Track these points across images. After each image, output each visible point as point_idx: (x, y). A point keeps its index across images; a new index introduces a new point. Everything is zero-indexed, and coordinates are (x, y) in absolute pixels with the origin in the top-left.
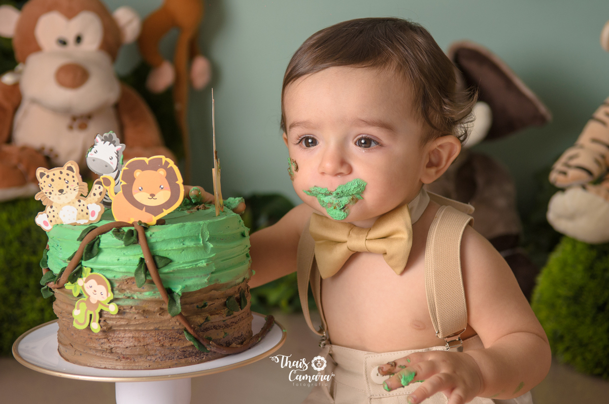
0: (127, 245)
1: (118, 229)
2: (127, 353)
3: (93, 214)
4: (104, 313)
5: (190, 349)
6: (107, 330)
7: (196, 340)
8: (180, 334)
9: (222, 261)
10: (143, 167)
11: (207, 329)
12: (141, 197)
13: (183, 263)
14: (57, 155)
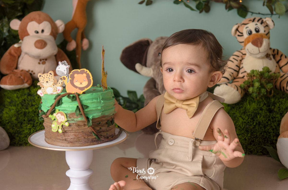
0: (72, 101)
1: (69, 95)
2: (72, 141)
3: (59, 90)
4: (63, 126)
5: (94, 139)
6: (64, 132)
7: (97, 135)
8: (91, 134)
9: (106, 107)
10: (78, 73)
11: (100, 132)
12: (77, 84)
13: (93, 108)
14: (34, 73)
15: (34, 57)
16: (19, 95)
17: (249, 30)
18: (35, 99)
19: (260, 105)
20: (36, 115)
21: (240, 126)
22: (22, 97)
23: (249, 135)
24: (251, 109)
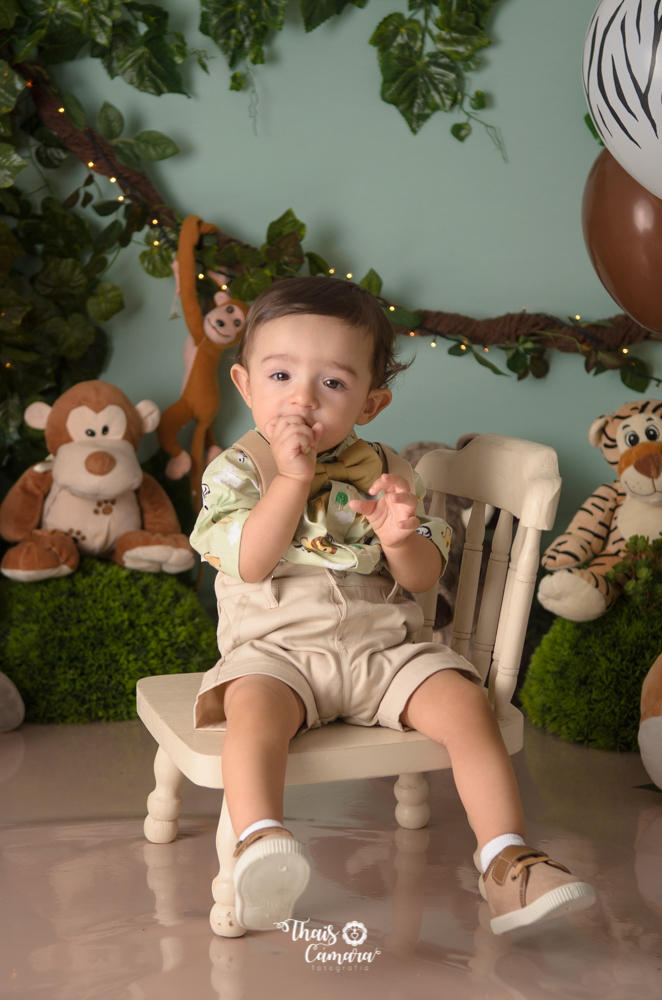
14: (84, 538)
15: (83, 496)
16: (47, 596)
17: (631, 433)
18: (86, 604)
19: (652, 628)
20: (89, 644)
21: (601, 678)
22: (53, 601)
23: (623, 702)
24: (630, 637)
